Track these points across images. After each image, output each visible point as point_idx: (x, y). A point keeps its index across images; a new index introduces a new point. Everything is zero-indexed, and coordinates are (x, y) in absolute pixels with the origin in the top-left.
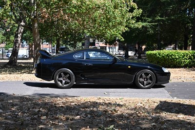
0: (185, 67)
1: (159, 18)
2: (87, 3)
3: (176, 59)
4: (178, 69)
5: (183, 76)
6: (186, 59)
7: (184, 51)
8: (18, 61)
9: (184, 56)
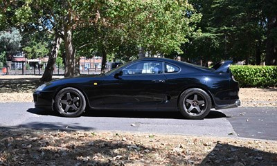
0: (258, 86)
1: (226, 28)
2: (129, 3)
3: (247, 75)
4: (250, 89)
5: (255, 98)
6: (259, 76)
7: (256, 67)
8: (53, 77)
9: (257, 72)
